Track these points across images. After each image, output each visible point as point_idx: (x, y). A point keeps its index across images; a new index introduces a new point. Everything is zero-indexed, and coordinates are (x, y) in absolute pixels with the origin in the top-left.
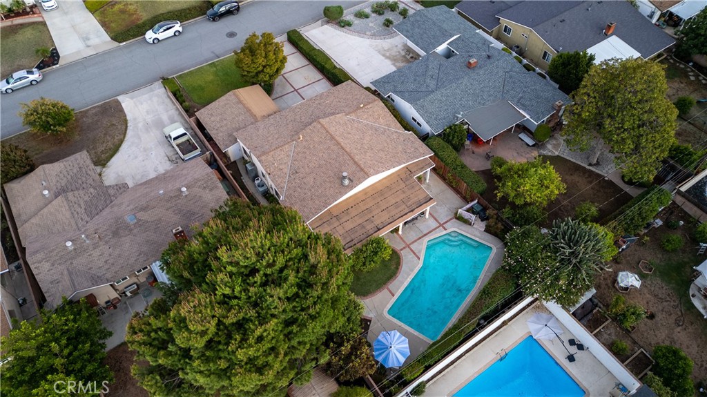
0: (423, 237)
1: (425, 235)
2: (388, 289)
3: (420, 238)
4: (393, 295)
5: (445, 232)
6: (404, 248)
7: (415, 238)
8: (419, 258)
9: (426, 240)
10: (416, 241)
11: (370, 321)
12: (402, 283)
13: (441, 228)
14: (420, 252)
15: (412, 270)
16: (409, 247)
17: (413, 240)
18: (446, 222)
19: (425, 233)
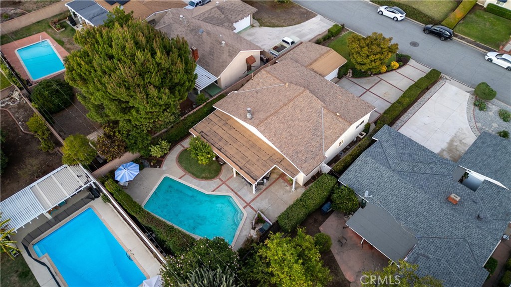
0: (234, 192)
1: (236, 193)
2: (185, 175)
3: (233, 190)
4: (180, 178)
5: (241, 208)
6: (222, 181)
7: (232, 187)
8: (213, 191)
9: (231, 194)
10: (229, 187)
11: (160, 168)
12: (191, 182)
13: (245, 204)
14: (219, 191)
15: (202, 188)
16: (223, 184)
17: (230, 186)
18: (252, 208)
19: (239, 193)
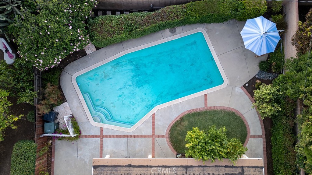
0: (131, 136)
1: (127, 136)
2: (206, 105)
3: (135, 136)
4: (206, 95)
5: (105, 126)
6: (158, 136)
8: (153, 115)
9: (130, 130)
11: (244, 86)
13: (104, 134)
16: (153, 134)
17: (143, 139)
18: (94, 136)
19: (125, 140)
